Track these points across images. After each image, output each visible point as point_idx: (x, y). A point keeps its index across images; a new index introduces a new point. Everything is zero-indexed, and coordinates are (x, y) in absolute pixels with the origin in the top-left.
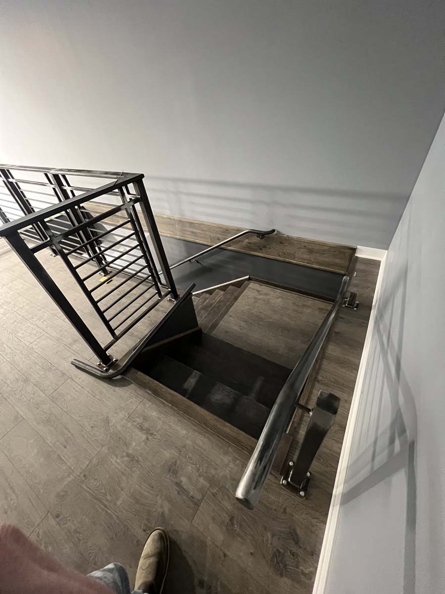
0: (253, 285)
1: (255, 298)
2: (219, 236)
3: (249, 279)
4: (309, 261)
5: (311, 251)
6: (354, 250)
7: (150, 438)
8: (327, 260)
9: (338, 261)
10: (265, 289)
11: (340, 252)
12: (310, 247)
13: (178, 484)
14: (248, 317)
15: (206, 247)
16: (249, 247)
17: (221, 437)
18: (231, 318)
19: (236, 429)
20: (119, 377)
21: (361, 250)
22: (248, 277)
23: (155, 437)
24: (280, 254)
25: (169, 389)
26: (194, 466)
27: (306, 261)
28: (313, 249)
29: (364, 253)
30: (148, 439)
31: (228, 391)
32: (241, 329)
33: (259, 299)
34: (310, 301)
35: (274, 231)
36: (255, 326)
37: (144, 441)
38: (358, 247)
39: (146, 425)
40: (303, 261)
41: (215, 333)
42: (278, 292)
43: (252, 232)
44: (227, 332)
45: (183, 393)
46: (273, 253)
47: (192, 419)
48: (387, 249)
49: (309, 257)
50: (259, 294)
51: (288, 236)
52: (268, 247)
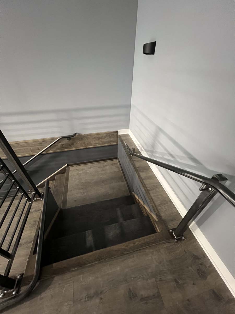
0: (71, 168)
1: (78, 174)
2: (38, 147)
3: (68, 166)
4: (99, 144)
5: (99, 138)
6: (117, 132)
7: (102, 296)
8: (107, 140)
9: (112, 139)
10: (80, 167)
11: (112, 135)
12: (98, 137)
13: (142, 299)
14: (81, 185)
15: (31, 157)
16: (63, 147)
17: (138, 249)
18: (72, 192)
19: (141, 238)
20: (38, 284)
21: (120, 132)
22: (67, 165)
23: (105, 291)
24: (83, 145)
25: (86, 254)
26: (140, 279)
27: (98, 144)
28: (99, 137)
29: (121, 132)
30: (101, 299)
31: (113, 226)
32: (83, 194)
33: (81, 173)
34: (106, 163)
35: (76, 134)
36: (89, 188)
37: (100, 303)
38: (118, 130)
39: (92, 291)
40: (96, 144)
41: (68, 206)
42: (88, 165)
43: (64, 138)
44: (75, 201)
45: (90, 250)
46: (79, 146)
47: (116, 256)
48: (129, 128)
49: (98, 141)
50: (79, 171)
51: (84, 134)
52: (75, 143)
